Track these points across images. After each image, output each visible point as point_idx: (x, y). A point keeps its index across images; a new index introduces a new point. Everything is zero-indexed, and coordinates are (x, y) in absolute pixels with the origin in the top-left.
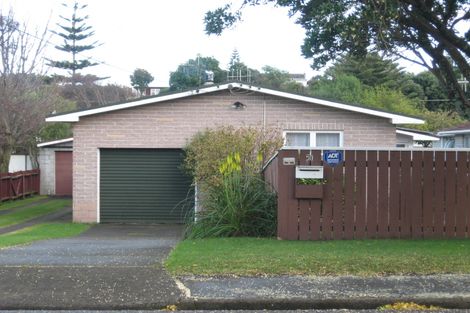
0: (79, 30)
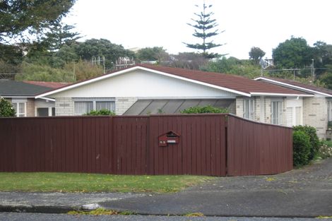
0: (206, 23)
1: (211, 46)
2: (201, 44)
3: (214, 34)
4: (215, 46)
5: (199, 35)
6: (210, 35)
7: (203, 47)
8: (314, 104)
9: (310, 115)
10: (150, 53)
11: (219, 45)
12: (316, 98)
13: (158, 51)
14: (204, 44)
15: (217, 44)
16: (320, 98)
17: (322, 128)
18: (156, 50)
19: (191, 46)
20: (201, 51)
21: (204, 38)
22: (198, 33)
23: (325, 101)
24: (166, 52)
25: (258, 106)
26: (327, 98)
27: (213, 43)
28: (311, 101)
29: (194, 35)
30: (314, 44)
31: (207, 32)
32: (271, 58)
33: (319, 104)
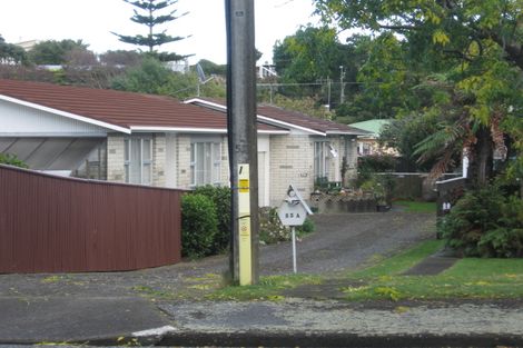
1: (163, 39)
2: (145, 36)
3: (169, 18)
4: (170, 39)
5: (142, 20)
6: (161, 20)
7: (149, 41)
8: (288, 147)
9: (282, 167)
10: (55, 52)
11: (178, 39)
12: (293, 137)
13: (71, 48)
14: (150, 36)
15: (173, 37)
16: (299, 136)
17: (303, 190)
18: (66, 45)
19: (127, 39)
20: (146, 49)
21: (151, 26)
22: (139, 17)
23: (308, 141)
24: (88, 49)
25: (161, 150)
26: (312, 136)
27: (167, 34)
28: (285, 142)
29: (132, 19)
30: (348, 40)
31: (157, 14)
32: (271, 62)
33: (297, 147)
